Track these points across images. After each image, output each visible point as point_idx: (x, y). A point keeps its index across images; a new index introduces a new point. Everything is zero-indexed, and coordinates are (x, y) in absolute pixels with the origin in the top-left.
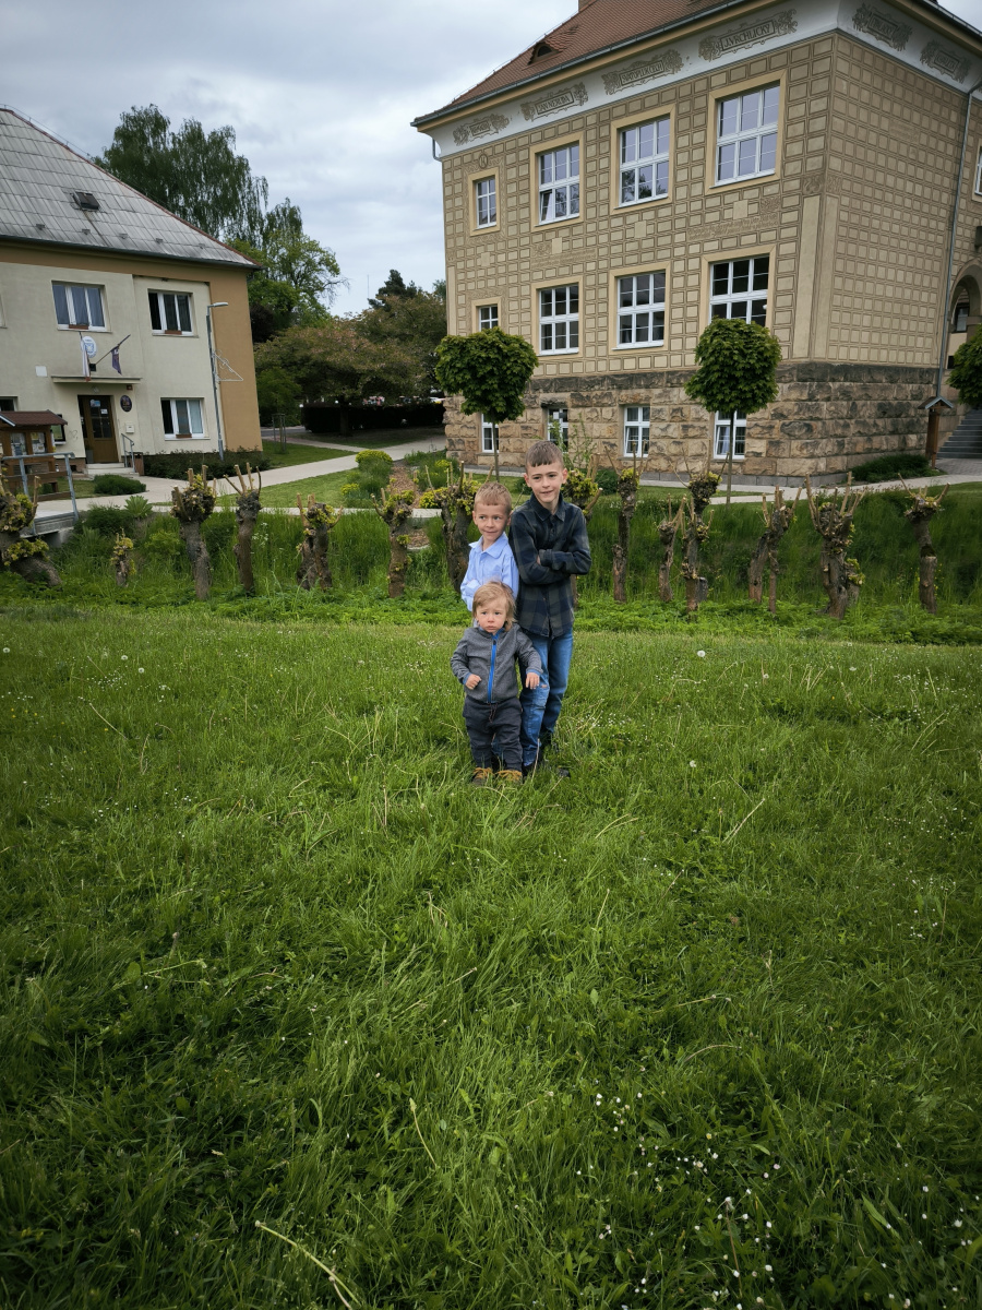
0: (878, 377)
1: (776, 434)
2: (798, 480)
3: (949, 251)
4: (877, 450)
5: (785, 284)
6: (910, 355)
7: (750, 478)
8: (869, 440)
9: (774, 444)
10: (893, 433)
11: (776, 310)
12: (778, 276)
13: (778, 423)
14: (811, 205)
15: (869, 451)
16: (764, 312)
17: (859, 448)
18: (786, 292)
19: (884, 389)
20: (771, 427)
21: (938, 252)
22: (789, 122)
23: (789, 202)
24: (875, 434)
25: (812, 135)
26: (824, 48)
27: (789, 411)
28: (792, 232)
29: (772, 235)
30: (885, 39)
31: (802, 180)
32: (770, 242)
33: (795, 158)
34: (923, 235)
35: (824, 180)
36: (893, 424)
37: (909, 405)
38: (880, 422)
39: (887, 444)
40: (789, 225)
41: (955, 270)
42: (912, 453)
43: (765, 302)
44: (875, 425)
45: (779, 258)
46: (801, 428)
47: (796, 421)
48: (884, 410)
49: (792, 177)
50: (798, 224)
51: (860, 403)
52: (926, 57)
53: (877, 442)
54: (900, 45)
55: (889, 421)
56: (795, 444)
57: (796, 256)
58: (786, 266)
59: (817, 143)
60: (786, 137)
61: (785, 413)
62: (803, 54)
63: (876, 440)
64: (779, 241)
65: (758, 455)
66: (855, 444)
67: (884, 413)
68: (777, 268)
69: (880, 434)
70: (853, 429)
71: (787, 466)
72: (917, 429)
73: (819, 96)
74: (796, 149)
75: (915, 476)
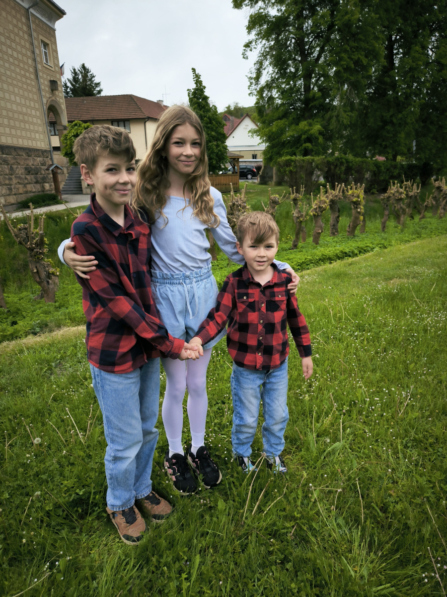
0: (21, 153)
3: (39, 89)
4: (31, 192)
6: (34, 142)
8: (25, 186)
15: (26, 192)
17: (21, 191)
19: (26, 159)
21: (34, 90)
24: (27, 183)
34: (24, 80)
36: (36, 178)
37: (41, 168)
38: (28, 177)
39: (34, 188)
41: (45, 100)
42: (49, 192)
48: (28, 171)
51: (15, 167)
53: (29, 187)
55: (33, 176)
66: (18, 189)
67: (29, 172)
69: (30, 183)
70: (14, 181)
72: (48, 180)
75: (54, 204)
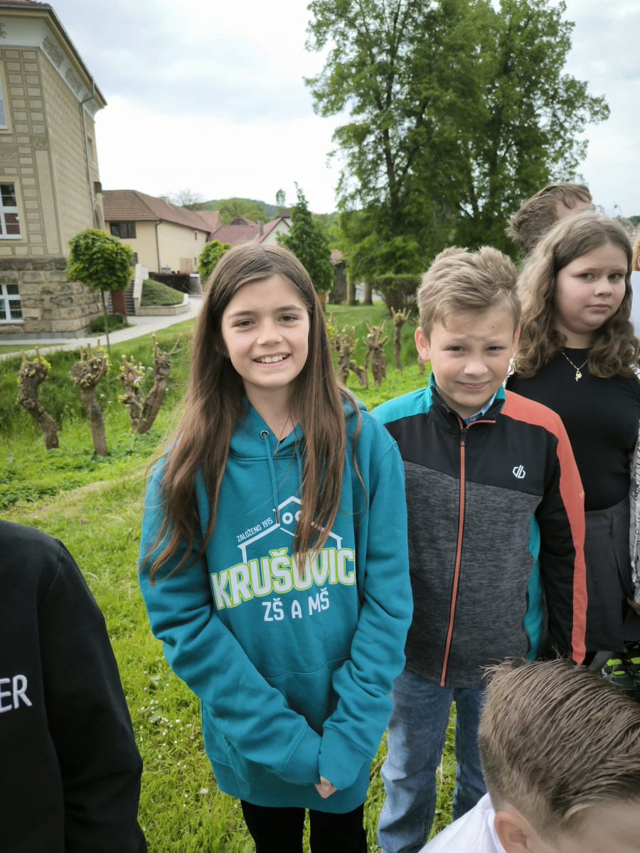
1: (47, 304)
2: (71, 333)
4: (93, 313)
5: (30, 205)
7: (31, 335)
8: (89, 307)
9: (46, 311)
10: (94, 302)
11: (28, 222)
12: (24, 199)
13: (47, 297)
14: (41, 156)
15: (91, 314)
16: (17, 222)
17: (88, 312)
18: (33, 210)
20: (42, 300)
21: (87, 194)
22: (12, 98)
23: (22, 150)
24: (90, 303)
25: (33, 110)
26: (31, 56)
27: (55, 289)
28: (30, 171)
29: (14, 171)
30: (54, 60)
31: (31, 138)
32: (13, 175)
33: (23, 122)
34: (81, 184)
35: (48, 142)
38: (91, 296)
40: (27, 166)
43: (16, 215)
44: (89, 298)
45: (23, 187)
46: (66, 300)
47: (60, 295)
49: (22, 134)
50: (34, 166)
52: (67, 77)
53: (91, 308)
54: (59, 66)
56: (63, 311)
57: (37, 187)
58: (28, 193)
59: (38, 117)
60: (11, 107)
61: (51, 290)
62: (16, 55)
63: (91, 306)
64: (21, 176)
65: (35, 319)
66: (86, 310)
68: (22, 193)
71: (60, 325)
73: (34, 86)
74: (22, 116)
